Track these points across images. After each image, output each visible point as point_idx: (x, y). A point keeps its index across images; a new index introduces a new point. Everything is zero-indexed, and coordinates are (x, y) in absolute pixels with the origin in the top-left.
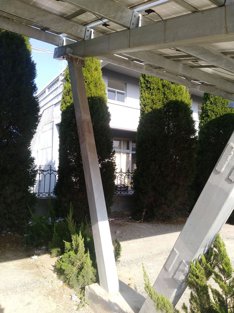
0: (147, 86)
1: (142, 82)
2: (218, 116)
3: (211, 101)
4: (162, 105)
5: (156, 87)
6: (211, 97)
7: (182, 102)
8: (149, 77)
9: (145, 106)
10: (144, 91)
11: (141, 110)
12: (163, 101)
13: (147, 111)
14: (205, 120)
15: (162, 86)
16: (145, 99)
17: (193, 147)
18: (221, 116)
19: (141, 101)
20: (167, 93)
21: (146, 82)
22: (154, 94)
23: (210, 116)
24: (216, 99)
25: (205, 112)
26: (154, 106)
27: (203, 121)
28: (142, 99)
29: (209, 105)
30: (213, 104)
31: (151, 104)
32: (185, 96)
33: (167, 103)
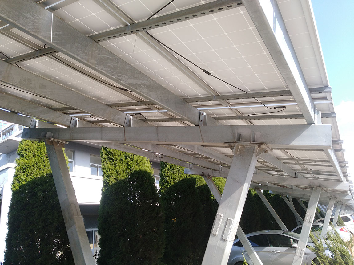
0: (109, 157)
1: (103, 153)
2: (176, 182)
3: (169, 168)
4: (127, 175)
5: (118, 158)
6: (168, 164)
7: (146, 172)
8: (111, 149)
9: (108, 177)
10: (107, 162)
11: (104, 182)
12: (127, 171)
13: (112, 182)
14: (165, 187)
15: (125, 156)
16: (108, 171)
17: (160, 215)
18: (179, 182)
19: (104, 172)
20: (131, 163)
21: (108, 154)
22: (117, 165)
23: (169, 182)
24: (172, 166)
25: (164, 179)
26: (119, 177)
27: (163, 187)
28: (104, 171)
29: (167, 171)
30: (170, 170)
31: (115, 175)
32: (148, 167)
33: (132, 174)
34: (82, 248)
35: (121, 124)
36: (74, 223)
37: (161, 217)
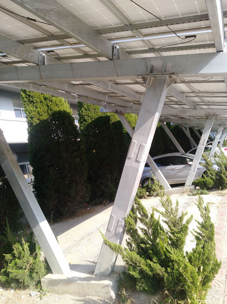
0: (29, 100)
1: (23, 96)
2: (93, 119)
3: (85, 108)
4: (48, 116)
5: (38, 100)
6: (84, 105)
7: (65, 112)
8: (30, 92)
9: (32, 118)
10: (28, 104)
11: (28, 123)
12: (48, 112)
13: (35, 122)
14: (84, 124)
15: (44, 99)
16: (31, 112)
17: (82, 148)
18: (95, 119)
19: (27, 114)
20: (50, 105)
21: (28, 97)
22: (38, 106)
23: (87, 120)
24: (88, 106)
25: (83, 118)
26: (41, 118)
27: (82, 125)
28: (27, 112)
29: (84, 111)
30: (87, 110)
31: (37, 117)
32: (66, 108)
33: (52, 114)
34: (17, 177)
35: (35, 62)
36: (6, 158)
37: (82, 149)
